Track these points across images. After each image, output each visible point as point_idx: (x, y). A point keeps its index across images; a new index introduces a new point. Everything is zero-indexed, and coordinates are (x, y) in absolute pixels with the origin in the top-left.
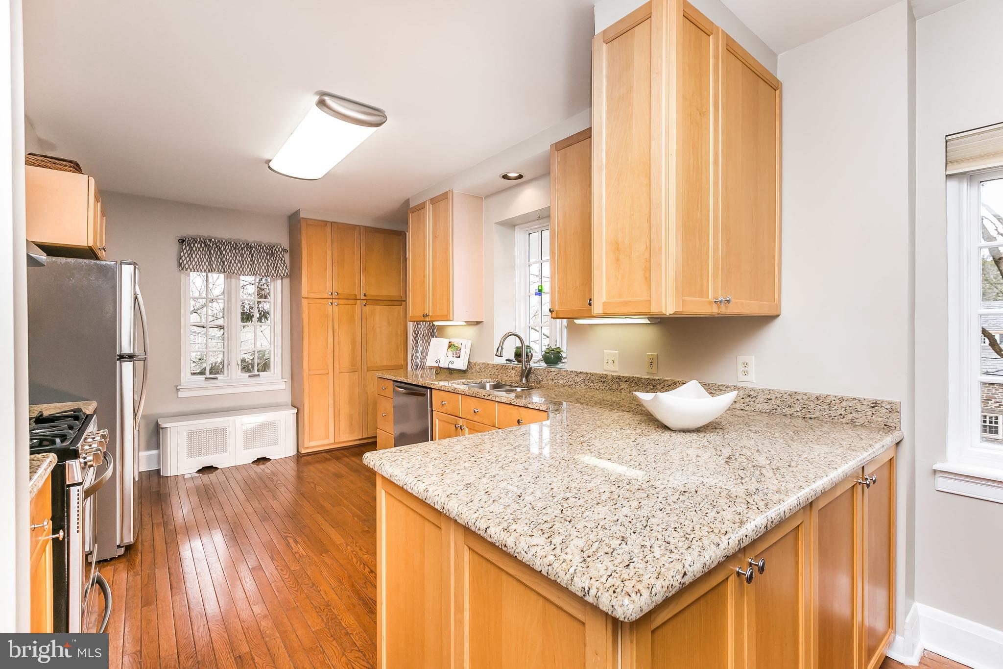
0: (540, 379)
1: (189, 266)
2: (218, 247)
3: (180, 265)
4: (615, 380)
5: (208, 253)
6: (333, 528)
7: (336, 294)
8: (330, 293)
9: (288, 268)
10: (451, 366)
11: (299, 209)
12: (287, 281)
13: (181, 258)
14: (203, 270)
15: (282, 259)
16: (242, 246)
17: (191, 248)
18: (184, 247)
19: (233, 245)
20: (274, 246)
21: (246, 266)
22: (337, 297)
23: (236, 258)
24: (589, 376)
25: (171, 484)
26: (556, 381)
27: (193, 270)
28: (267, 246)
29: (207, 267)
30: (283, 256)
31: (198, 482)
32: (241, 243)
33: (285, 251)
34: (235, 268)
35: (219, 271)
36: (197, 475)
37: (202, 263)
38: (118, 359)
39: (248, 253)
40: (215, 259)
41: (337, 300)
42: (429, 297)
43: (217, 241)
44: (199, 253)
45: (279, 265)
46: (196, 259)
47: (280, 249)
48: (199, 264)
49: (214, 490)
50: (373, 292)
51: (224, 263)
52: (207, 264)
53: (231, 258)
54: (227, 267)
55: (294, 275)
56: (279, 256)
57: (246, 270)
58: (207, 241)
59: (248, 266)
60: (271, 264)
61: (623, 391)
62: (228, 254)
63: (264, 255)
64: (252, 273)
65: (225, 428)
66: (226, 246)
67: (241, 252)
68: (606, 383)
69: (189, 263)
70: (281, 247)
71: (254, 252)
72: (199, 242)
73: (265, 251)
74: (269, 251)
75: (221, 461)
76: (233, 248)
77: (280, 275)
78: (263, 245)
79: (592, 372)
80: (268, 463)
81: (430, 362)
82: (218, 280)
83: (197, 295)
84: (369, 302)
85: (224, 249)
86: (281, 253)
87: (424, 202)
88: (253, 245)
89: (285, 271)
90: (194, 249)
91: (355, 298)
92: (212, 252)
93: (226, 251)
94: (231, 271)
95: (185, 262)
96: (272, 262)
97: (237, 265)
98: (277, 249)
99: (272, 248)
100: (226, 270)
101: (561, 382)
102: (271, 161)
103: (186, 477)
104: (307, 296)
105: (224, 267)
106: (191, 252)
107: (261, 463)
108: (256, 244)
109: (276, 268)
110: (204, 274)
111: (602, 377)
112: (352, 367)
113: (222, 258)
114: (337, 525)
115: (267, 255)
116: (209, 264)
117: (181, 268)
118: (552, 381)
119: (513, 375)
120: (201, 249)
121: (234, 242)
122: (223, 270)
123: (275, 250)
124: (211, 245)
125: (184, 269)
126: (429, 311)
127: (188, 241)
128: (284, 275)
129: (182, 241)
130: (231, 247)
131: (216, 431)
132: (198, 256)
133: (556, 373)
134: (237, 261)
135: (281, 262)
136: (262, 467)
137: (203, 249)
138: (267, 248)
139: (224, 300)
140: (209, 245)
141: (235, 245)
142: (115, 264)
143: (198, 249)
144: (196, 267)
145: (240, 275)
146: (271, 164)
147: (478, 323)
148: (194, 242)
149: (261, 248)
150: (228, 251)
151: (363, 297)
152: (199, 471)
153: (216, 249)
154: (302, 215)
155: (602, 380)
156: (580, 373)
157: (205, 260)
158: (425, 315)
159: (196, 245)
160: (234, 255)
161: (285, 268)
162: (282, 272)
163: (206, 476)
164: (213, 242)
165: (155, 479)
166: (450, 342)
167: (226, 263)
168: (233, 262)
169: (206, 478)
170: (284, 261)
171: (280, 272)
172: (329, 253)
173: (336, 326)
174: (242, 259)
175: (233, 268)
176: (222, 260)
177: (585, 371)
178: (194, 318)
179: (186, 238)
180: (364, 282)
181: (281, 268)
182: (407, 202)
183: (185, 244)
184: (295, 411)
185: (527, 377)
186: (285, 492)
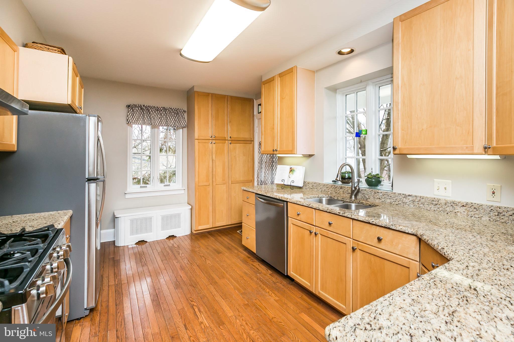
0: (367, 197)
1: (132, 121)
2: (148, 110)
3: (127, 120)
4: (449, 204)
5: (143, 113)
6: (223, 299)
7: (214, 137)
8: (211, 136)
9: (186, 121)
10: (292, 184)
11: (194, 86)
12: (185, 130)
13: (128, 116)
14: (140, 123)
15: (183, 116)
16: (161, 109)
17: (133, 110)
18: (129, 110)
19: (156, 108)
20: (179, 109)
21: (163, 121)
22: (215, 139)
23: (158, 116)
24: (418, 199)
25: (121, 252)
26: (383, 200)
27: (134, 123)
28: (175, 109)
29: (142, 122)
30: (183, 115)
31: (136, 250)
32: (160, 107)
33: (185, 111)
34: (157, 122)
35: (148, 124)
36: (135, 246)
37: (139, 119)
38: (86, 181)
39: (164, 113)
40: (146, 117)
41: (215, 140)
42: (277, 138)
43: (147, 106)
44: (138, 113)
45: (181, 120)
46: (136, 117)
47: (182, 111)
48: (137, 120)
49: (145, 259)
50: (235, 135)
51: (151, 119)
52: (142, 119)
53: (155, 116)
54: (153, 121)
55: (190, 126)
56: (181, 115)
57: (163, 123)
58: (142, 106)
59: (164, 121)
60: (177, 120)
61: (459, 214)
62: (153, 113)
63: (173, 114)
64: (167, 125)
65: (151, 217)
66: (152, 109)
67: (160, 112)
68: (438, 206)
69: (132, 119)
70: (182, 109)
71: (168, 112)
72: (138, 107)
73: (173, 112)
74: (176, 112)
75: (150, 237)
76: (156, 110)
77: (182, 126)
78: (173, 108)
79: (421, 195)
80: (175, 239)
81: (277, 181)
82: (147, 129)
83: (136, 138)
84: (233, 142)
85: (151, 111)
86: (182, 113)
87: (274, 76)
88: (167, 108)
89: (185, 123)
90: (135, 111)
91: (225, 139)
92: (145, 112)
93: (152, 112)
94: (155, 123)
95: (130, 118)
96: (178, 118)
97: (158, 120)
98: (180, 111)
99: (178, 110)
100: (152, 123)
101: (389, 201)
102: (181, 50)
103: (129, 247)
104: (197, 138)
105: (151, 122)
106: (133, 112)
107: (171, 239)
108: (169, 108)
109: (180, 122)
110: (140, 126)
111: (433, 201)
112: (223, 181)
113: (150, 116)
114: (225, 296)
115: (175, 114)
116: (143, 119)
117: (127, 122)
118: (379, 199)
119: (342, 192)
120: (139, 111)
121: (157, 107)
122: (150, 123)
123: (179, 111)
124: (144, 108)
125: (130, 123)
126: (277, 147)
127: (131, 106)
128: (184, 126)
129: (128, 106)
130: (155, 110)
131: (146, 219)
132: (137, 115)
133: (383, 194)
134: (158, 118)
135: (183, 118)
136: (171, 241)
137: (140, 111)
138: (175, 110)
139: (151, 141)
140: (143, 109)
141: (157, 108)
142: (85, 116)
143: (137, 111)
144: (136, 122)
145: (160, 126)
146: (182, 52)
147: (310, 156)
148: (135, 107)
149: (171, 110)
150: (153, 112)
151: (229, 139)
152: (136, 244)
153: (147, 111)
154: (195, 89)
155: (434, 203)
156: (409, 195)
157: (141, 117)
158: (275, 149)
159: (136, 108)
160: (157, 114)
161: (184, 122)
162: (183, 124)
163: (140, 246)
164: (146, 107)
165: (112, 248)
166: (291, 168)
167: (152, 119)
168: (156, 118)
169: (140, 247)
170: (184, 118)
171: (182, 124)
172: (210, 112)
173: (214, 157)
174: (161, 117)
175: (156, 122)
176: (150, 117)
177: (414, 194)
178: (134, 150)
179: (130, 105)
180: (230, 130)
181: (182, 122)
182: (261, 77)
183: (130, 108)
184: (190, 207)
185: (356, 196)
186: (188, 264)
